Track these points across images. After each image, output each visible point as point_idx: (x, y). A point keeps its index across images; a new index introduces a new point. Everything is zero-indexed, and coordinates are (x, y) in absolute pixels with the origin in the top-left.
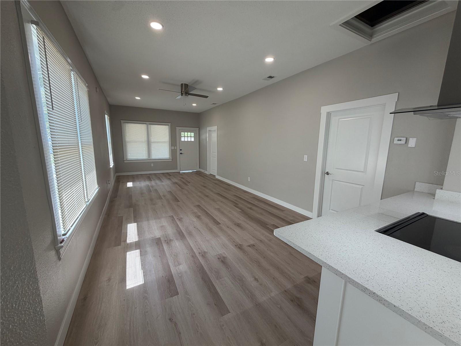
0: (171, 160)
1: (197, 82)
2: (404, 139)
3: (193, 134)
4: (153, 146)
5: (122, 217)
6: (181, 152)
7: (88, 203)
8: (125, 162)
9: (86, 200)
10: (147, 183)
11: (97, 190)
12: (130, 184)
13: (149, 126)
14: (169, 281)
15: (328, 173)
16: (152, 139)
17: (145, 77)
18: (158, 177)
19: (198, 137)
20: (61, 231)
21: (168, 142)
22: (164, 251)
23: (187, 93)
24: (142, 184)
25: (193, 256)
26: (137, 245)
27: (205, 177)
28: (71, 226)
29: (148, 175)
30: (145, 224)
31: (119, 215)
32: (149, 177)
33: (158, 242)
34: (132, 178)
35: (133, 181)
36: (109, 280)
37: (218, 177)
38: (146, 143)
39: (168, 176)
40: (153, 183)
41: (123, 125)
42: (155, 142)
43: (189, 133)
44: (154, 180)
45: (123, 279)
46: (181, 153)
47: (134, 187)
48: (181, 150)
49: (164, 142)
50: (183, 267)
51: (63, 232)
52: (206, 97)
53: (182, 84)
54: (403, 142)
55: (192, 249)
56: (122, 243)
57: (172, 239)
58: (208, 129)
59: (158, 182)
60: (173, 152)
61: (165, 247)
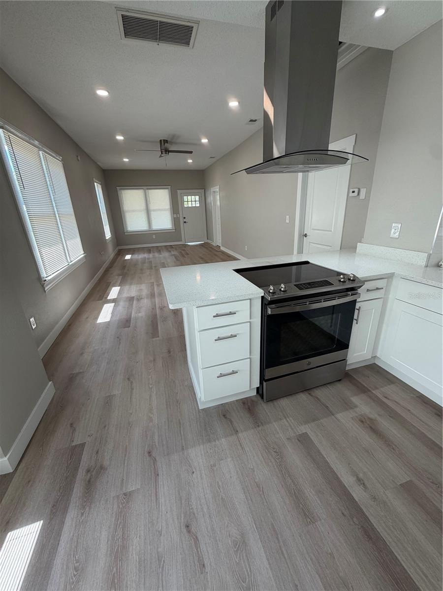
0: (174, 231)
1: (174, 136)
2: (356, 190)
3: (197, 198)
4: (153, 215)
5: (111, 282)
6: (185, 220)
7: (70, 264)
8: (126, 234)
9: (69, 261)
10: (146, 255)
11: (83, 256)
12: (128, 257)
13: (147, 191)
14: (127, 321)
15: (306, 235)
16: (152, 207)
17: (120, 138)
18: (159, 249)
19: (204, 200)
20: (44, 274)
21: (169, 210)
22: (132, 304)
23: (167, 151)
24: (140, 257)
25: (153, 309)
26: (114, 301)
27: (210, 249)
28: (53, 274)
29: (150, 248)
30: (126, 288)
31: (108, 281)
32: (149, 250)
33: (131, 299)
34: (132, 251)
35: (132, 254)
36: (87, 318)
37: (222, 248)
38: (145, 211)
39: (169, 248)
40: (151, 255)
41: (119, 192)
42: (154, 210)
43: (193, 197)
44: (153, 252)
45: (97, 318)
46: (185, 222)
47: (131, 259)
48: (185, 218)
49: (165, 210)
50: (142, 314)
51: (46, 276)
52: (191, 152)
53: (161, 140)
54: (356, 194)
55: (155, 305)
56: (104, 299)
57: (143, 297)
58: (212, 189)
59: (157, 255)
60: (176, 221)
61: (135, 302)
